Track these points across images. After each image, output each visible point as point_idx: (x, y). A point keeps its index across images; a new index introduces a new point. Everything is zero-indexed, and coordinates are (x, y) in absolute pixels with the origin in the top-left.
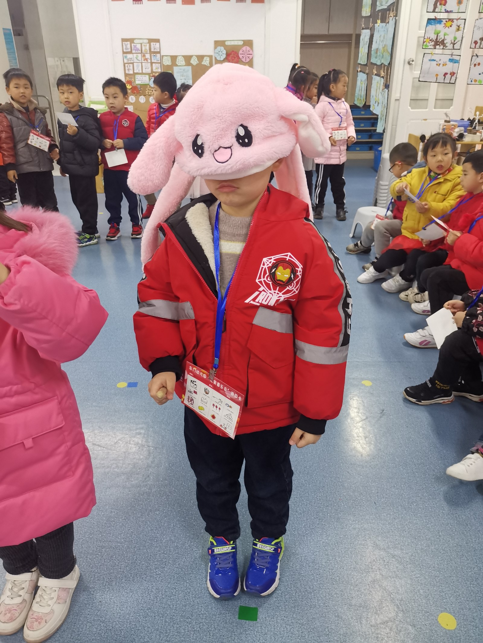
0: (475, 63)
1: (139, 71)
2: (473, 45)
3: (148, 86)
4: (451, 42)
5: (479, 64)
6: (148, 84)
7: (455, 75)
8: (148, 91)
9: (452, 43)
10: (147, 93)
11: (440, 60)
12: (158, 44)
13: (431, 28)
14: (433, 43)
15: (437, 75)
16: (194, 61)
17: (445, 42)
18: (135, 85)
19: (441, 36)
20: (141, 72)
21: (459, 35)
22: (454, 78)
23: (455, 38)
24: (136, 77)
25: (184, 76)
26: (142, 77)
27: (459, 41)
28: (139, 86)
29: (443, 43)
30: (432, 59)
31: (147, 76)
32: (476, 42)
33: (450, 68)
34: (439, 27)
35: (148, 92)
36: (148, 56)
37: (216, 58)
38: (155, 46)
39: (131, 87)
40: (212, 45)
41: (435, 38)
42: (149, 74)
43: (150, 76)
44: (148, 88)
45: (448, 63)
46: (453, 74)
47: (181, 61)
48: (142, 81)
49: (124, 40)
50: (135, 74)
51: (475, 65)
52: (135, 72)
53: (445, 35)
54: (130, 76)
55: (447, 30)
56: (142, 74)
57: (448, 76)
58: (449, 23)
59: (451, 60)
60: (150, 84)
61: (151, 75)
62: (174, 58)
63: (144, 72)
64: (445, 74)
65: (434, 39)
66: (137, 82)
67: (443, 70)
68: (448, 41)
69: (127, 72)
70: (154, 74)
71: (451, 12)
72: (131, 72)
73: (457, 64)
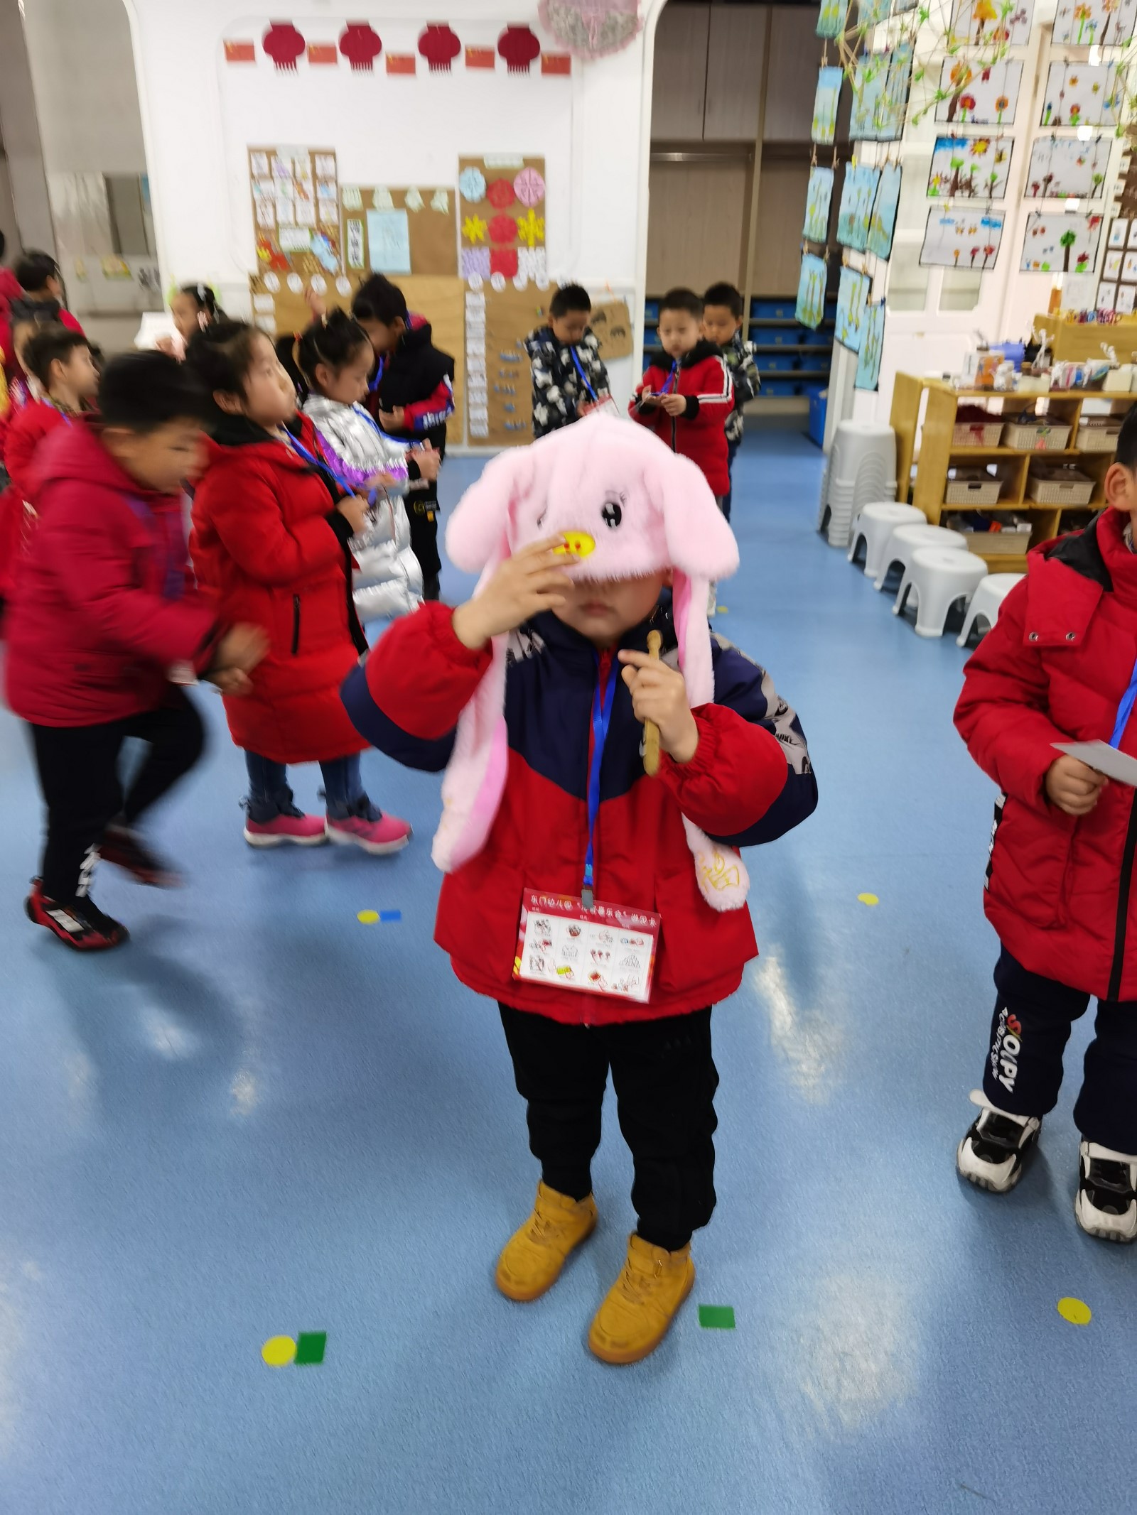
0: (1035, 227)
1: (288, 220)
2: (1031, 191)
3: (309, 254)
4: (984, 185)
5: (1043, 231)
6: (310, 250)
7: (994, 253)
8: (308, 265)
9: (986, 185)
10: (305, 269)
11: (963, 221)
12: (330, 162)
13: (945, 155)
14: (948, 186)
15: (957, 253)
16: (414, 201)
17: (973, 184)
18: (279, 251)
19: (965, 173)
20: (292, 222)
21: (1001, 169)
22: (991, 259)
23: (994, 178)
24: (281, 234)
25: (392, 232)
26: (295, 234)
27: (1001, 182)
28: (287, 255)
29: (968, 185)
30: (947, 218)
31: (307, 232)
32: (1036, 187)
33: (983, 237)
34: (961, 153)
35: (308, 267)
36: (308, 187)
37: (462, 196)
38: (324, 166)
39: (270, 255)
40: (455, 165)
41: (954, 174)
42: (310, 227)
43: (311, 230)
44: (309, 258)
45: (980, 226)
46: (989, 251)
47: (383, 200)
48: (294, 243)
49: (252, 151)
50: (279, 226)
51: (1035, 233)
52: (280, 222)
53: (972, 170)
54: (267, 232)
55: (976, 160)
56: (296, 226)
57: (980, 256)
58: (981, 146)
59: (986, 222)
60: (313, 250)
61: (316, 229)
62: (367, 195)
63: (299, 222)
64: (974, 252)
65: (951, 176)
66: (285, 245)
67: (967, 242)
68: (980, 182)
69: (261, 223)
70: (322, 227)
71: (985, 123)
72: (271, 223)
73: (996, 231)
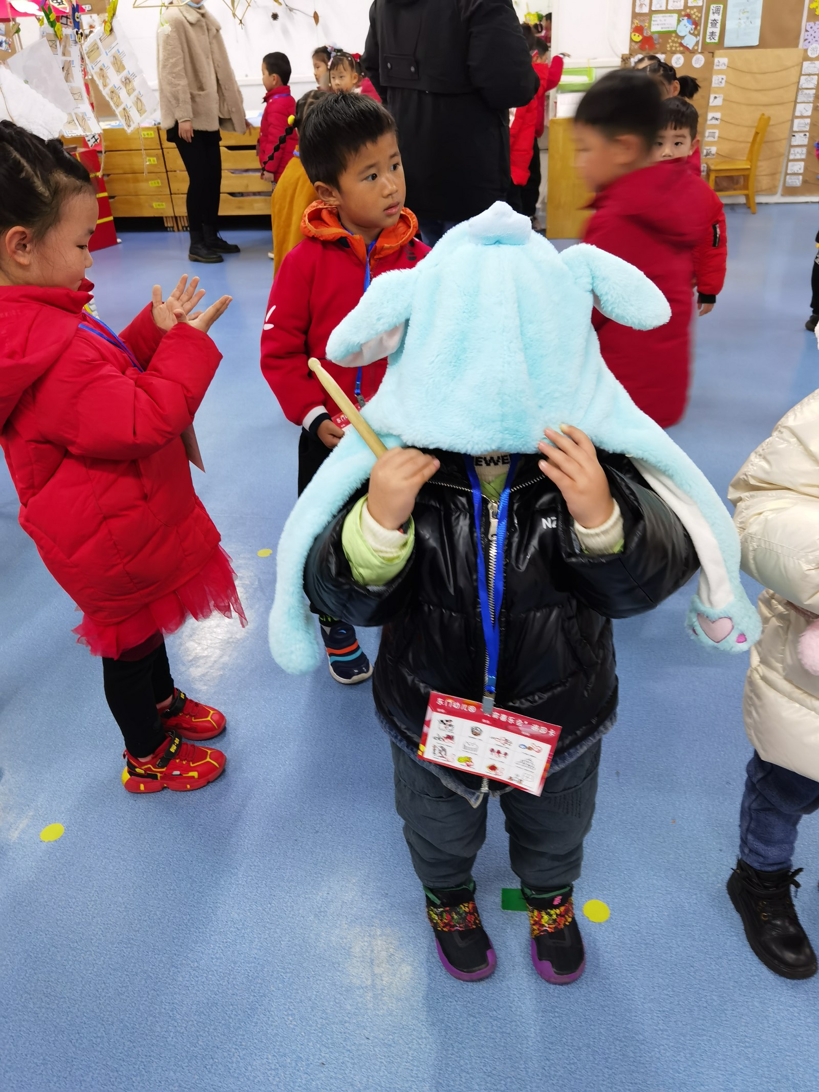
1: (661, 7)
3: (674, 35)
6: (675, 32)
8: (671, 44)
10: (669, 49)
18: (649, 34)
20: (664, 8)
24: (653, 19)
25: (748, 12)
26: (665, 18)
28: (655, 36)
31: (675, 16)
35: (671, 47)
39: (641, 38)
42: (678, 12)
43: (680, 16)
44: (673, 38)
48: (663, 26)
50: (652, 12)
52: (653, 8)
54: (642, 18)
56: (667, 11)
60: (678, 32)
61: (683, 13)
63: (670, 8)
66: (655, 28)
69: (637, 10)
70: (688, 11)
72: (645, 10)
